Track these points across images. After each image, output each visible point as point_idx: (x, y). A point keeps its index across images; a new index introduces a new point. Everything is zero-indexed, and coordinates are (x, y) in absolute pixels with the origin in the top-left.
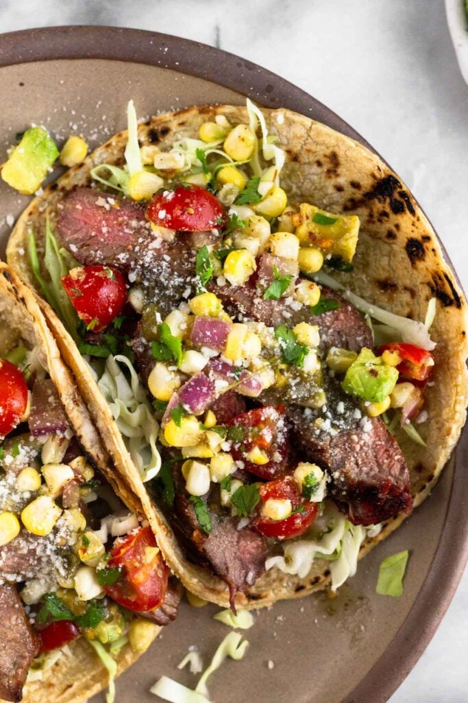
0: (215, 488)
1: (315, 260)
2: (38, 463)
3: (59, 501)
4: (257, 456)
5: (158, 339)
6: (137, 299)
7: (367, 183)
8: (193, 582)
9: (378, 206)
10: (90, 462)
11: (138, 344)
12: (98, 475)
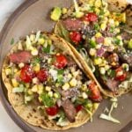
0: (106, 72)
1: (118, 23)
2: (70, 73)
3: (76, 79)
4: (114, 64)
5: (90, 44)
6: (84, 37)
7: (125, 6)
8: (105, 92)
9: (128, 11)
10: (81, 70)
11: (86, 45)
12: (83, 73)
